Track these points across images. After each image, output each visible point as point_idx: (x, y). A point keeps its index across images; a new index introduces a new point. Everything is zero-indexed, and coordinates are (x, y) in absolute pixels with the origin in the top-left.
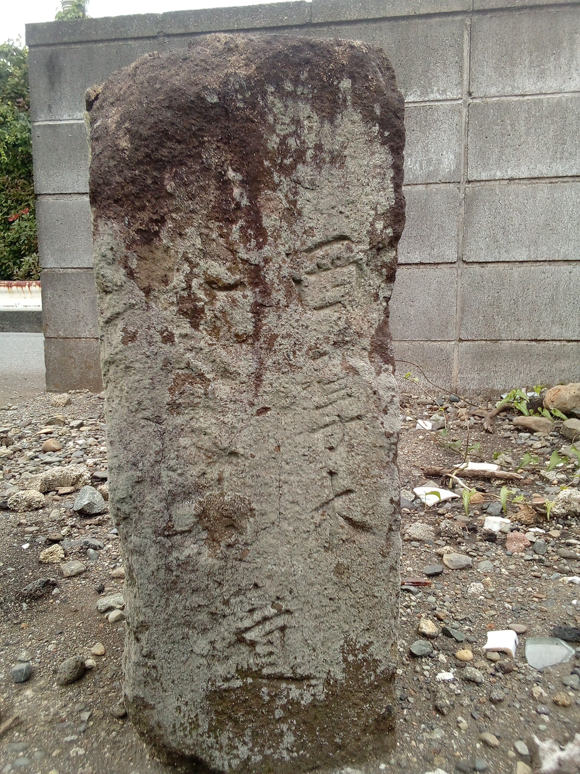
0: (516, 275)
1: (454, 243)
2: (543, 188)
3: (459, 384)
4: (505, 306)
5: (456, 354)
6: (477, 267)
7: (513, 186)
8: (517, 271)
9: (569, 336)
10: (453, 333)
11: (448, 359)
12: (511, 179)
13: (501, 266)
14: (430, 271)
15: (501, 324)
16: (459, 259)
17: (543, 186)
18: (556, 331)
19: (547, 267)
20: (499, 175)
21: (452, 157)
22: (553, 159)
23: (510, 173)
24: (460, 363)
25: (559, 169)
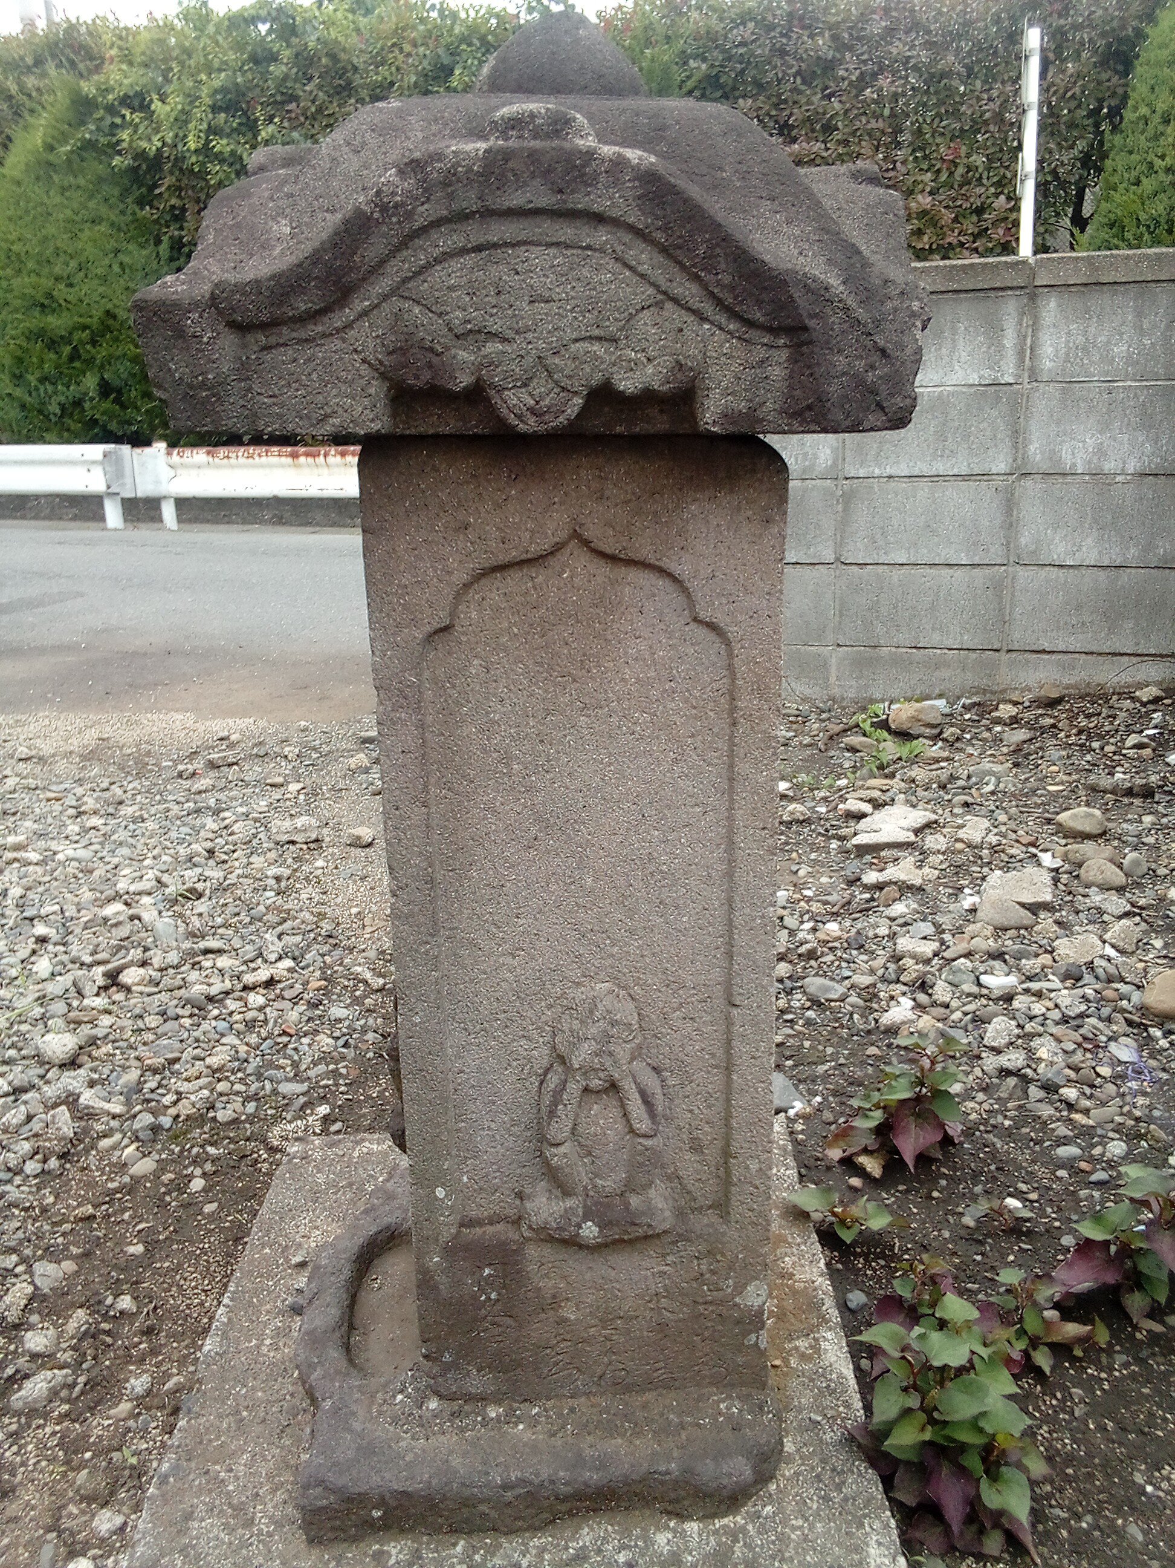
0: (895, 579)
1: (831, 543)
2: (924, 489)
3: (836, 692)
4: (884, 611)
5: (834, 660)
6: (855, 568)
7: (893, 484)
8: (897, 574)
9: (949, 643)
10: (830, 637)
11: (825, 665)
12: (890, 477)
13: (880, 569)
14: (807, 571)
15: (880, 630)
16: (837, 559)
17: (922, 483)
18: (936, 638)
19: (928, 571)
20: (877, 472)
21: (828, 451)
22: (934, 457)
23: (889, 471)
24: (838, 669)
25: (940, 467)
